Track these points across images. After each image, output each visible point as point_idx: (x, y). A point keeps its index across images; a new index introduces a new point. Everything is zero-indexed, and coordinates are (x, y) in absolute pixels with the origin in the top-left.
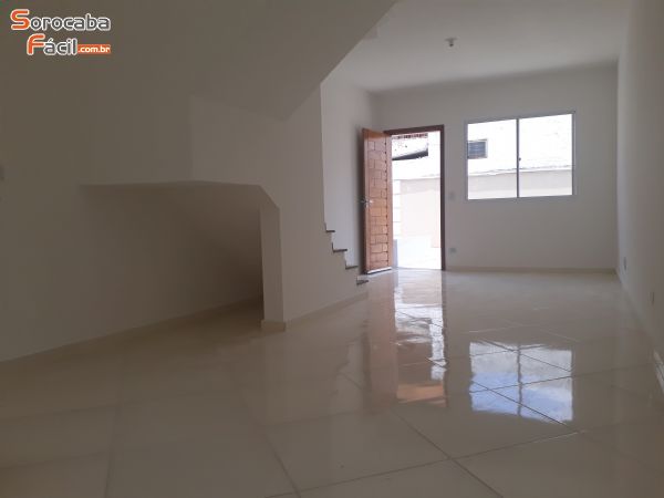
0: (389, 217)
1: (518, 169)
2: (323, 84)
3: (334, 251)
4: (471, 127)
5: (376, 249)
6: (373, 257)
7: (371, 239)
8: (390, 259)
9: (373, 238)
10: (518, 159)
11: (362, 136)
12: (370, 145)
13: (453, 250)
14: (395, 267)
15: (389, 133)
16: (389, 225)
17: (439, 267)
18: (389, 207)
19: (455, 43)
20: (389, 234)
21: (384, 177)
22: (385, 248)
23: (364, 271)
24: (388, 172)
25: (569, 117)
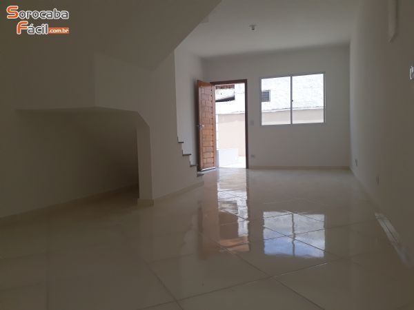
0: (214, 135)
1: (291, 108)
2: (176, 50)
3: (184, 155)
4: (263, 81)
5: (206, 155)
6: (205, 160)
7: (203, 149)
8: (215, 162)
9: (204, 149)
10: (292, 101)
11: (197, 86)
12: (202, 91)
13: (253, 156)
14: (218, 167)
15: (213, 84)
16: (214, 141)
17: (245, 167)
18: (214, 130)
19: (256, 28)
20: (214, 146)
21: (210, 111)
22: (212, 155)
23: (199, 169)
24: (213, 108)
25: (322, 75)
